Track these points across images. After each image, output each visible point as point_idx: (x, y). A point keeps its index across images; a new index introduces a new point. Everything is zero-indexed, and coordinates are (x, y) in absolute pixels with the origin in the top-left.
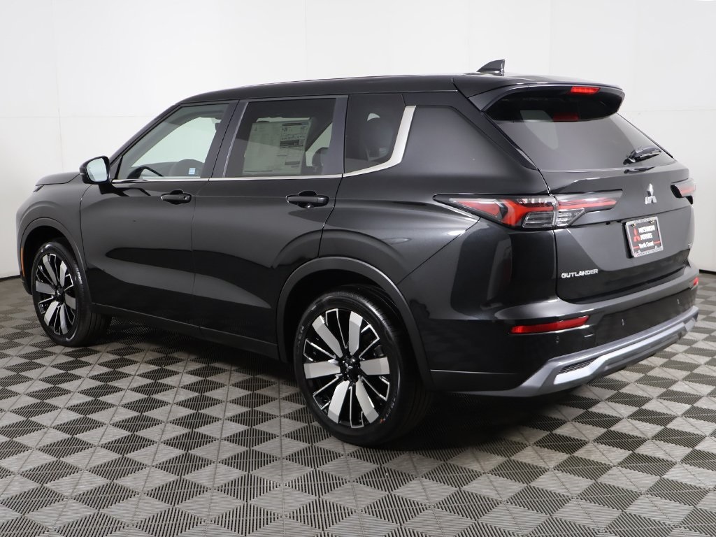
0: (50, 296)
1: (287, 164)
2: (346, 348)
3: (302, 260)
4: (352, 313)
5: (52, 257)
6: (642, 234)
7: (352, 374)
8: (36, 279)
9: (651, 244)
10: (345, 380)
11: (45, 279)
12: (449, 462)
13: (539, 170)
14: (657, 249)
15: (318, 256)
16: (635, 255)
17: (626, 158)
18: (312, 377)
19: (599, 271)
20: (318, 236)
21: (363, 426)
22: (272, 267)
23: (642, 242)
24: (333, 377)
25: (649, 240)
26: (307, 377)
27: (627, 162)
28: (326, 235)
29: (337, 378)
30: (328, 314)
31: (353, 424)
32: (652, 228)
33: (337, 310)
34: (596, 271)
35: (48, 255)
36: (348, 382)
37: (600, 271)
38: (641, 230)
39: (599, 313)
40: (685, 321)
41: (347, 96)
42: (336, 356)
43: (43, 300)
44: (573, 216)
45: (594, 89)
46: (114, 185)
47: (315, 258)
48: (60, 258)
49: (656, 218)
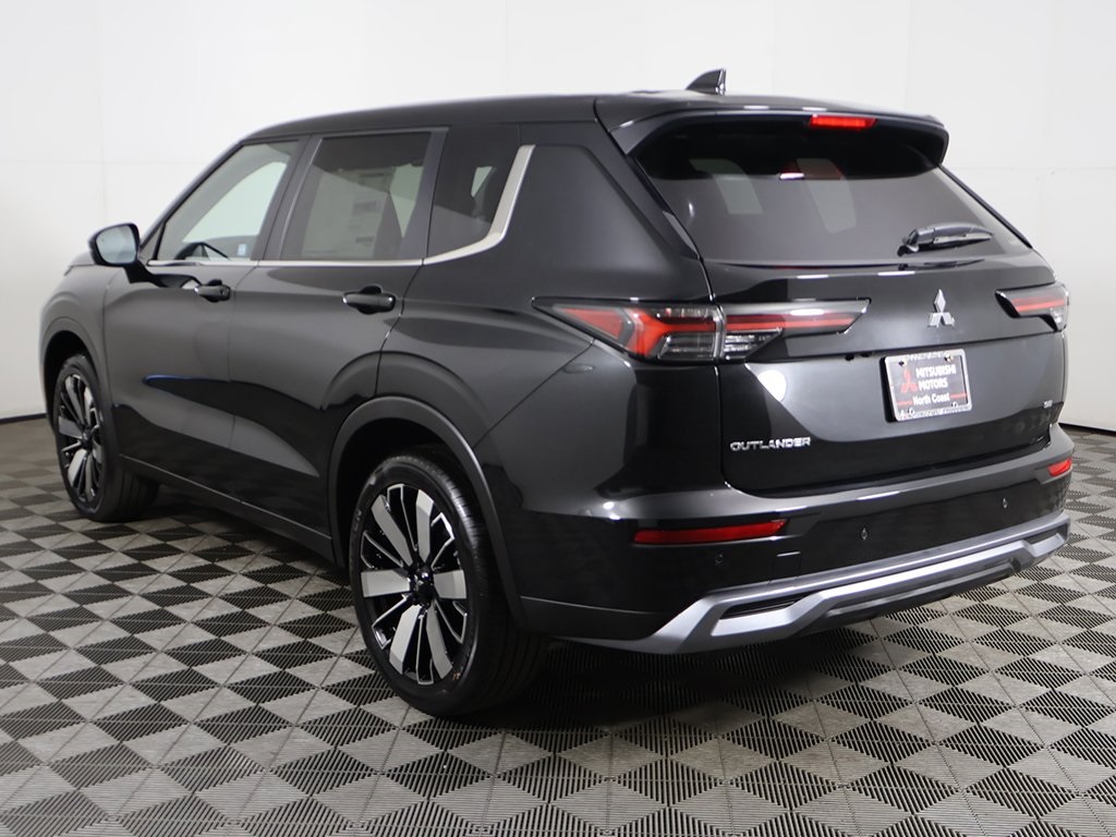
0: (75, 441)
1: (359, 240)
2: (416, 550)
3: (356, 400)
4: (420, 492)
5: (76, 379)
6: (921, 379)
7: (424, 595)
8: (59, 414)
9: (945, 398)
10: (416, 604)
11: (70, 415)
12: (564, 755)
13: (702, 260)
14: (958, 408)
15: (375, 396)
16: (900, 415)
17: (902, 244)
18: (371, 594)
19: (811, 442)
20: (373, 362)
21: (432, 682)
22: (321, 408)
23: (921, 394)
24: (398, 597)
25: (940, 392)
26: (365, 595)
27: (903, 251)
28: (387, 361)
29: (405, 598)
30: (391, 491)
31: (420, 677)
32: (952, 369)
33: (401, 486)
34: (808, 440)
35: (71, 375)
36: (419, 607)
37: (815, 441)
38: (920, 372)
39: (811, 514)
40: (1032, 539)
41: (446, 129)
42: (404, 563)
43: (68, 445)
44: (756, 342)
45: (867, 121)
46: (148, 269)
47: (372, 398)
48: (86, 383)
49: (961, 352)
